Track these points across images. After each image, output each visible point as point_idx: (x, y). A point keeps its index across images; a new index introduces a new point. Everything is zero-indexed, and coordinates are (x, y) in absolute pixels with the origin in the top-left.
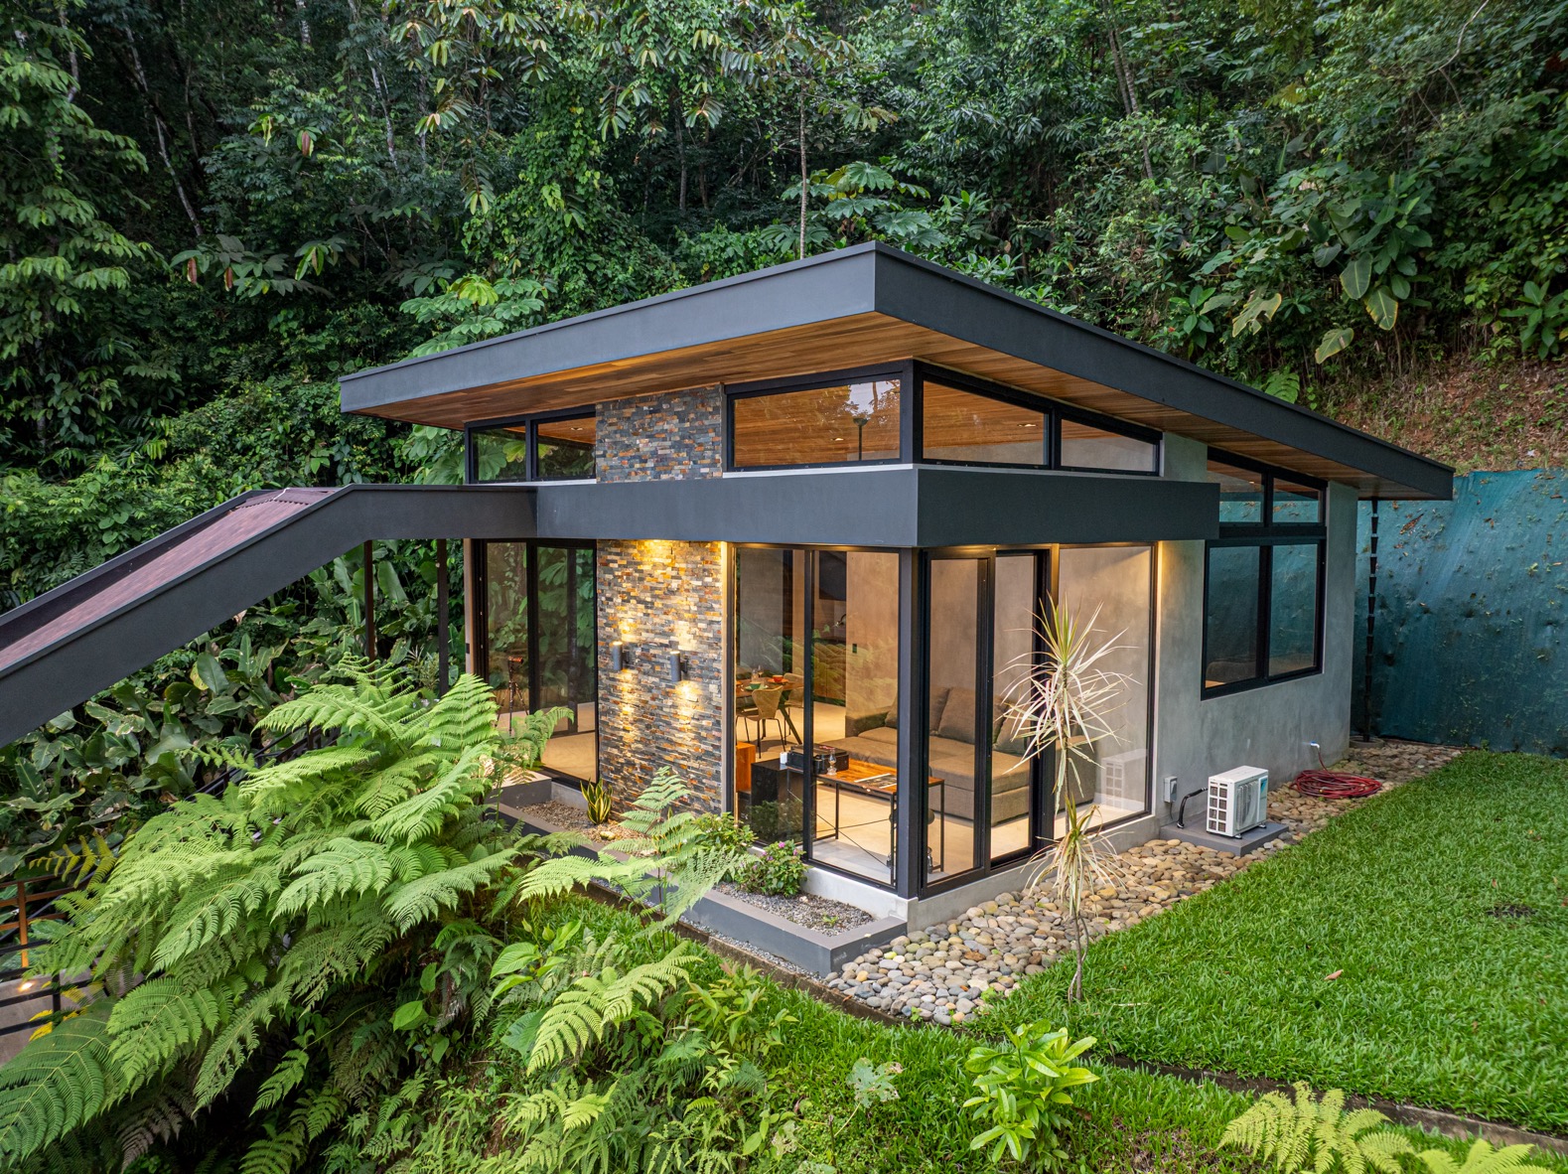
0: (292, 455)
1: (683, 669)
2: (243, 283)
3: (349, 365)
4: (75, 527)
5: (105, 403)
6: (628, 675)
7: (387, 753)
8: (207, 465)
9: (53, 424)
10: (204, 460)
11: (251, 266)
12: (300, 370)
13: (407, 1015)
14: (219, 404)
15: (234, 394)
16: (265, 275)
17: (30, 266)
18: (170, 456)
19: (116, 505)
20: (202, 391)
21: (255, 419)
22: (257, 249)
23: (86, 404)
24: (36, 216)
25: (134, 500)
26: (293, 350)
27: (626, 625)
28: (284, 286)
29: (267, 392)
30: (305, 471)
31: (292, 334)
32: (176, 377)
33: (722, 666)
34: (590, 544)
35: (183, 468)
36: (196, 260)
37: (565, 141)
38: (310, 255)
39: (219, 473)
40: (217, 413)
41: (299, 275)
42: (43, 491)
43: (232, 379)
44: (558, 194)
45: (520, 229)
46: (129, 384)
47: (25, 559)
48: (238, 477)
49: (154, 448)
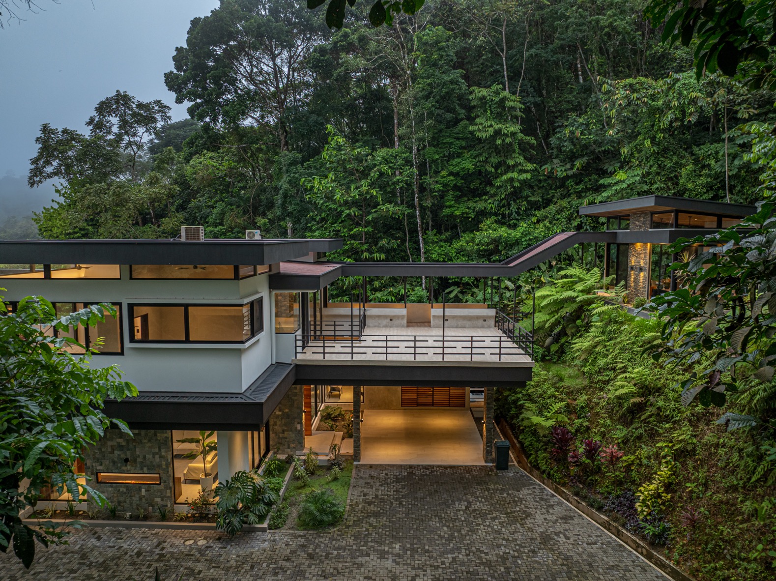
0: (570, 220)
1: (641, 269)
2: (559, 174)
3: (588, 194)
4: (517, 240)
5: (523, 208)
6: (633, 272)
7: (581, 280)
8: (548, 224)
9: (510, 215)
10: (547, 223)
11: (561, 168)
12: (573, 196)
13: (579, 322)
14: (551, 207)
15: (555, 204)
16: (565, 170)
17: (509, 175)
18: (538, 221)
19: (526, 235)
20: (547, 202)
21: (561, 211)
22: (564, 161)
23: (519, 208)
24: (511, 162)
25: (529, 233)
26: (572, 191)
27: (633, 261)
28: (570, 173)
29: (564, 203)
30: (573, 225)
31: (572, 186)
32: (540, 200)
33: (647, 269)
34: (628, 244)
35: (541, 225)
36: (547, 168)
37: (653, 126)
38: (578, 164)
39: (550, 226)
40: (551, 209)
41: (575, 170)
42: (509, 232)
43: (555, 200)
44: (649, 143)
45: (639, 151)
46: (529, 202)
47: (505, 248)
48: (555, 227)
49: (534, 219)
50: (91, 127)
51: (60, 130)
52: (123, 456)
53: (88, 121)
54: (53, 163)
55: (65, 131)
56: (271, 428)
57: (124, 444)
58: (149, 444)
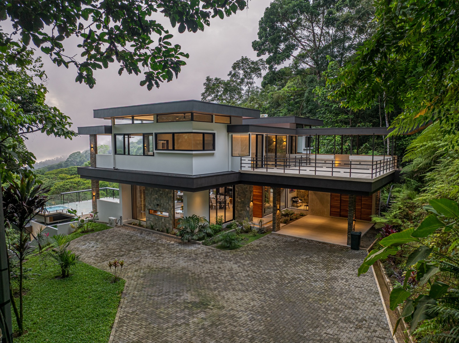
50: (230, 77)
51: (214, 79)
52: (157, 203)
53: (229, 73)
54: (212, 95)
55: (216, 79)
56: (236, 208)
57: (157, 197)
58: (165, 199)
